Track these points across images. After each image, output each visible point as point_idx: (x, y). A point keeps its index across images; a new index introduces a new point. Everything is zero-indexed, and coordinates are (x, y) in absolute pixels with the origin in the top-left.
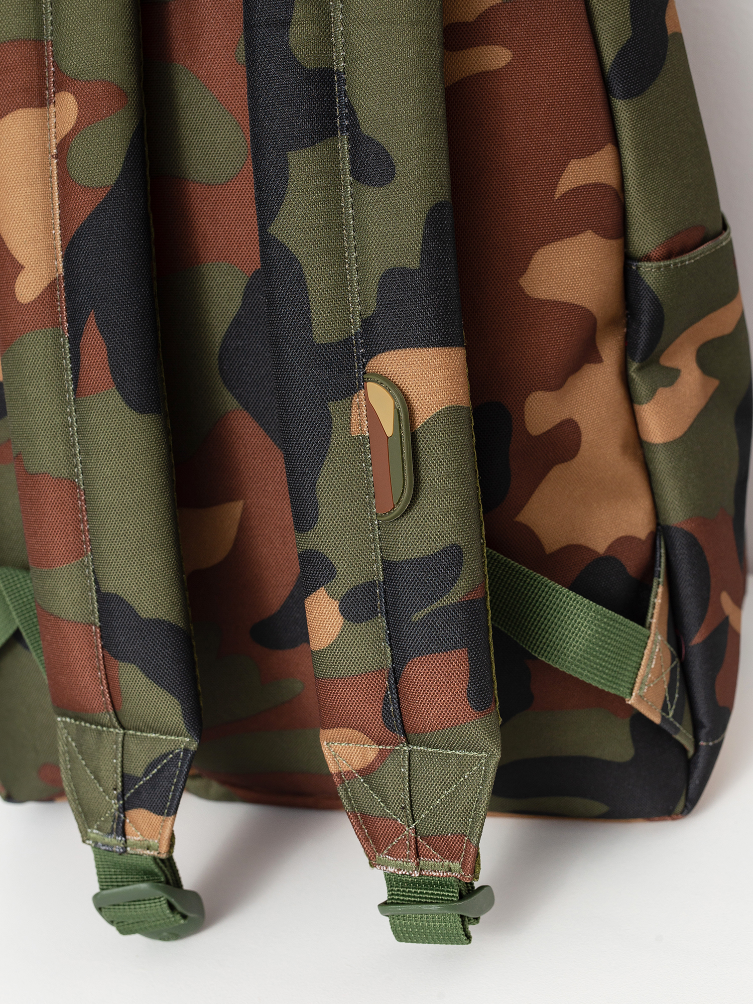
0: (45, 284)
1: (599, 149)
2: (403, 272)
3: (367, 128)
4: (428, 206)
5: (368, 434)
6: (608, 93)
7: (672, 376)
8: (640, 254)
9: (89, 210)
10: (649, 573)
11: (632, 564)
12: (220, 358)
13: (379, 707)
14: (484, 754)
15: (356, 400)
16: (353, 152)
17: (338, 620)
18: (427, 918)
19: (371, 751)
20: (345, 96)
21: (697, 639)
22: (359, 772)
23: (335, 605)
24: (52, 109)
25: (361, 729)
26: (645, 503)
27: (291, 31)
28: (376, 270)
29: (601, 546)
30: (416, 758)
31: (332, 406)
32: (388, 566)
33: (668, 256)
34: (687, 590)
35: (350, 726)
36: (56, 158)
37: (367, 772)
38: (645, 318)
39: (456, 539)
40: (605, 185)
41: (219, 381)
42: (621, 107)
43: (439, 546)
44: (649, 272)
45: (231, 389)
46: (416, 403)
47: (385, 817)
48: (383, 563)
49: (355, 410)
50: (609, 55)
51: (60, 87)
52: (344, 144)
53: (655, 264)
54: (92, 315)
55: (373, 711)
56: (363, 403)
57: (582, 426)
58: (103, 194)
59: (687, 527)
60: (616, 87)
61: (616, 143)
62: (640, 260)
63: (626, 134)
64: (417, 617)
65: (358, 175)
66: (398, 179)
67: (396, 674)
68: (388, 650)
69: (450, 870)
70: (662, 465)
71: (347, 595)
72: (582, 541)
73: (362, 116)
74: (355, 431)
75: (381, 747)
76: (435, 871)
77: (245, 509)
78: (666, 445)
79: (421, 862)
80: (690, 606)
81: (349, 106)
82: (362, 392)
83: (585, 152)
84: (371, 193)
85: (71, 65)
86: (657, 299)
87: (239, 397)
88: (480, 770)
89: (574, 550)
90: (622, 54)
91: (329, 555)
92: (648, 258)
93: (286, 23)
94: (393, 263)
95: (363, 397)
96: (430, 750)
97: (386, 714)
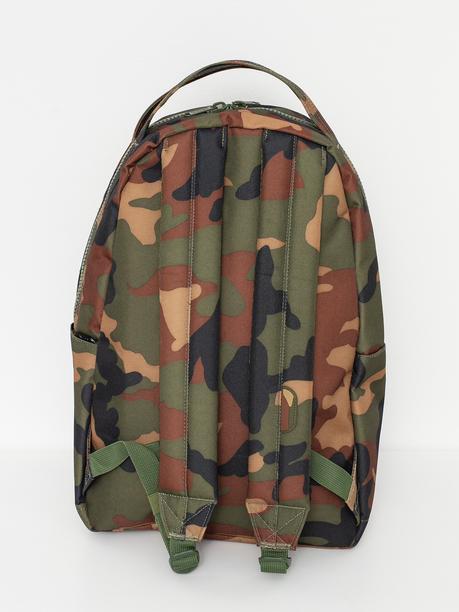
0: (183, 345)
1: (354, 319)
2: (299, 356)
3: (293, 311)
4: (309, 338)
5: (281, 405)
6: (359, 299)
7: (363, 392)
8: (361, 352)
9: (202, 324)
10: (352, 458)
11: (347, 456)
12: (223, 374)
13: (271, 492)
14: (304, 508)
15: (278, 394)
16: (287, 317)
17: (263, 463)
18: (275, 563)
19: (265, 507)
20: (286, 300)
21: (364, 484)
22: (258, 514)
23: (262, 458)
24: (190, 288)
25: (264, 499)
26: (352, 435)
27: (272, 278)
28: (290, 356)
29: (337, 449)
30: (280, 509)
31: (270, 395)
32: (282, 447)
33: (369, 354)
34: (363, 466)
35: (260, 498)
36: (191, 305)
37: (262, 514)
38: (360, 373)
39: (306, 440)
40: (355, 330)
41: (222, 381)
42: (362, 305)
43: (300, 442)
44: (364, 359)
45: (225, 384)
46: (299, 397)
47: (267, 529)
48: (280, 446)
49: (277, 397)
50: (360, 289)
51: (194, 282)
52: (284, 314)
53: (366, 356)
54: (200, 358)
55: (269, 493)
56: (281, 395)
57: (338, 407)
58: (208, 319)
59: (364, 444)
60: (362, 299)
61: (359, 316)
62: (360, 354)
63: (362, 314)
64: (290, 464)
65: (287, 324)
66: (301, 328)
67: (279, 482)
68: (278, 474)
69: (287, 547)
70: (359, 422)
71: (266, 455)
72: (332, 446)
73: (292, 307)
74: (276, 404)
75: (268, 505)
76: (281, 547)
77: (222, 426)
78: (361, 415)
79: (277, 544)
80: (363, 472)
81: (287, 303)
82: (281, 392)
83: (351, 319)
84: (291, 332)
85: (199, 275)
86: (364, 368)
87: (227, 388)
88: (302, 514)
89: (329, 449)
90: (364, 289)
91: (262, 442)
92: (364, 354)
93: (271, 275)
94: (297, 354)
95: (281, 393)
96: (285, 507)
97: (273, 494)
